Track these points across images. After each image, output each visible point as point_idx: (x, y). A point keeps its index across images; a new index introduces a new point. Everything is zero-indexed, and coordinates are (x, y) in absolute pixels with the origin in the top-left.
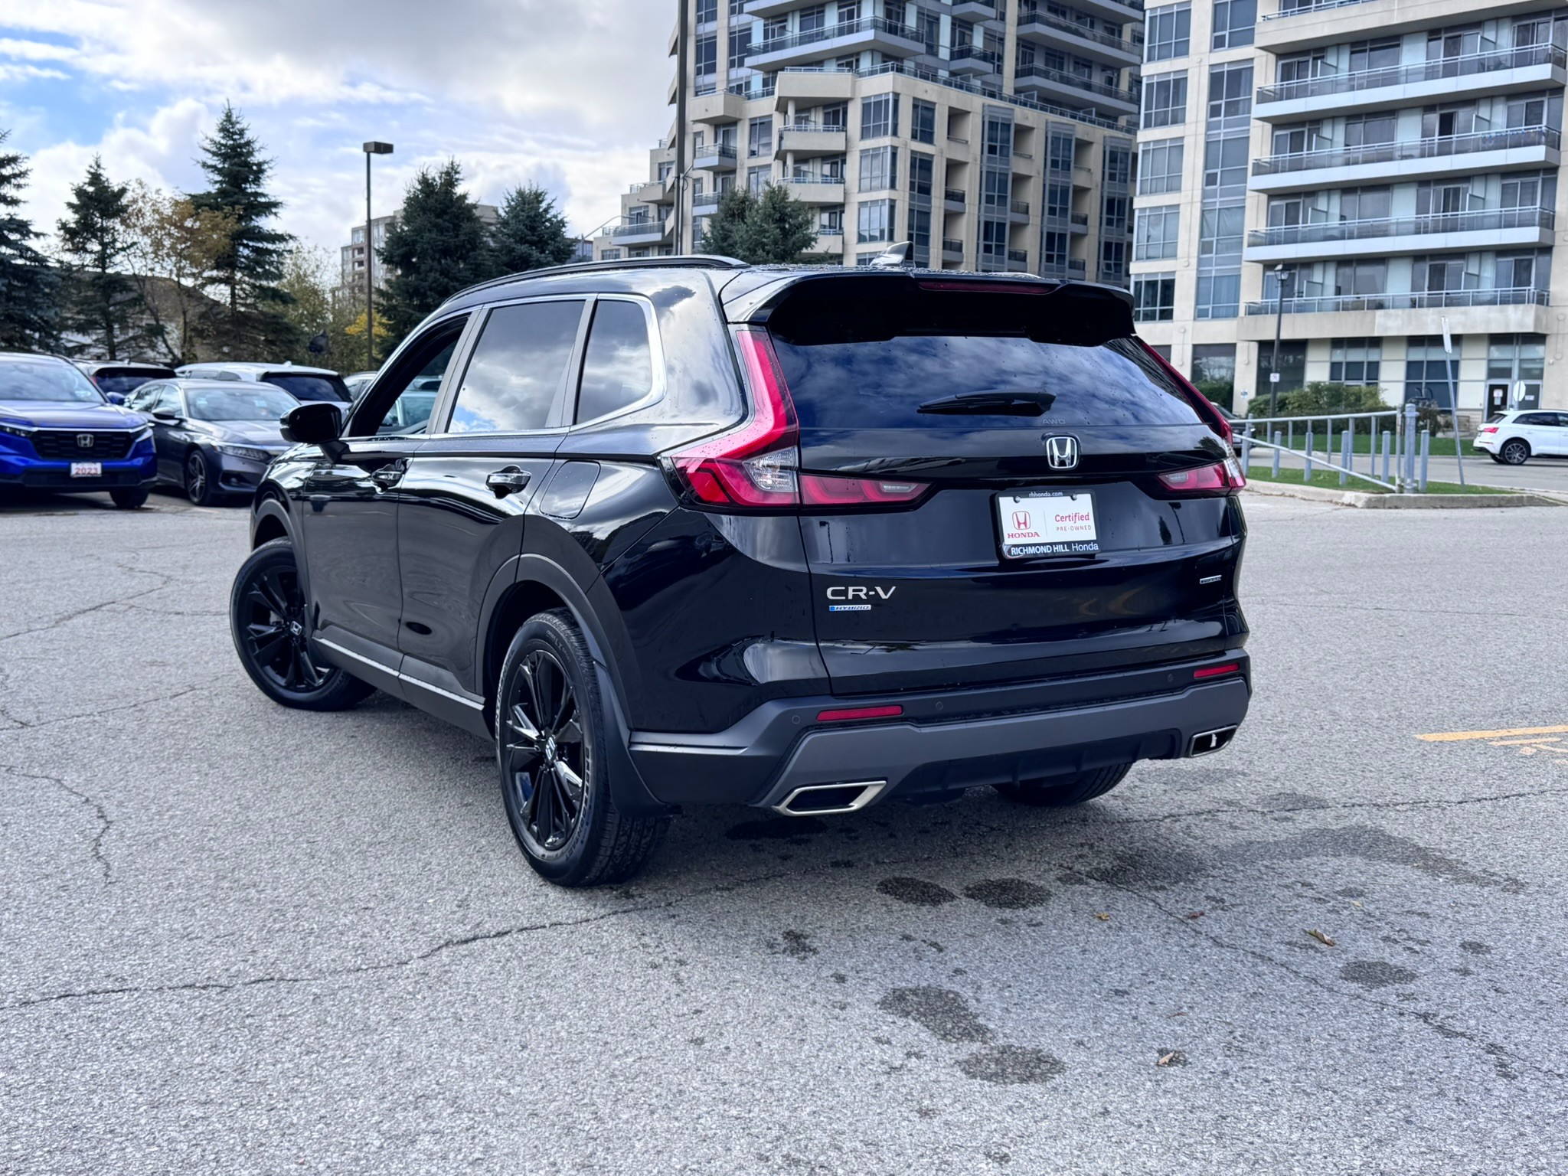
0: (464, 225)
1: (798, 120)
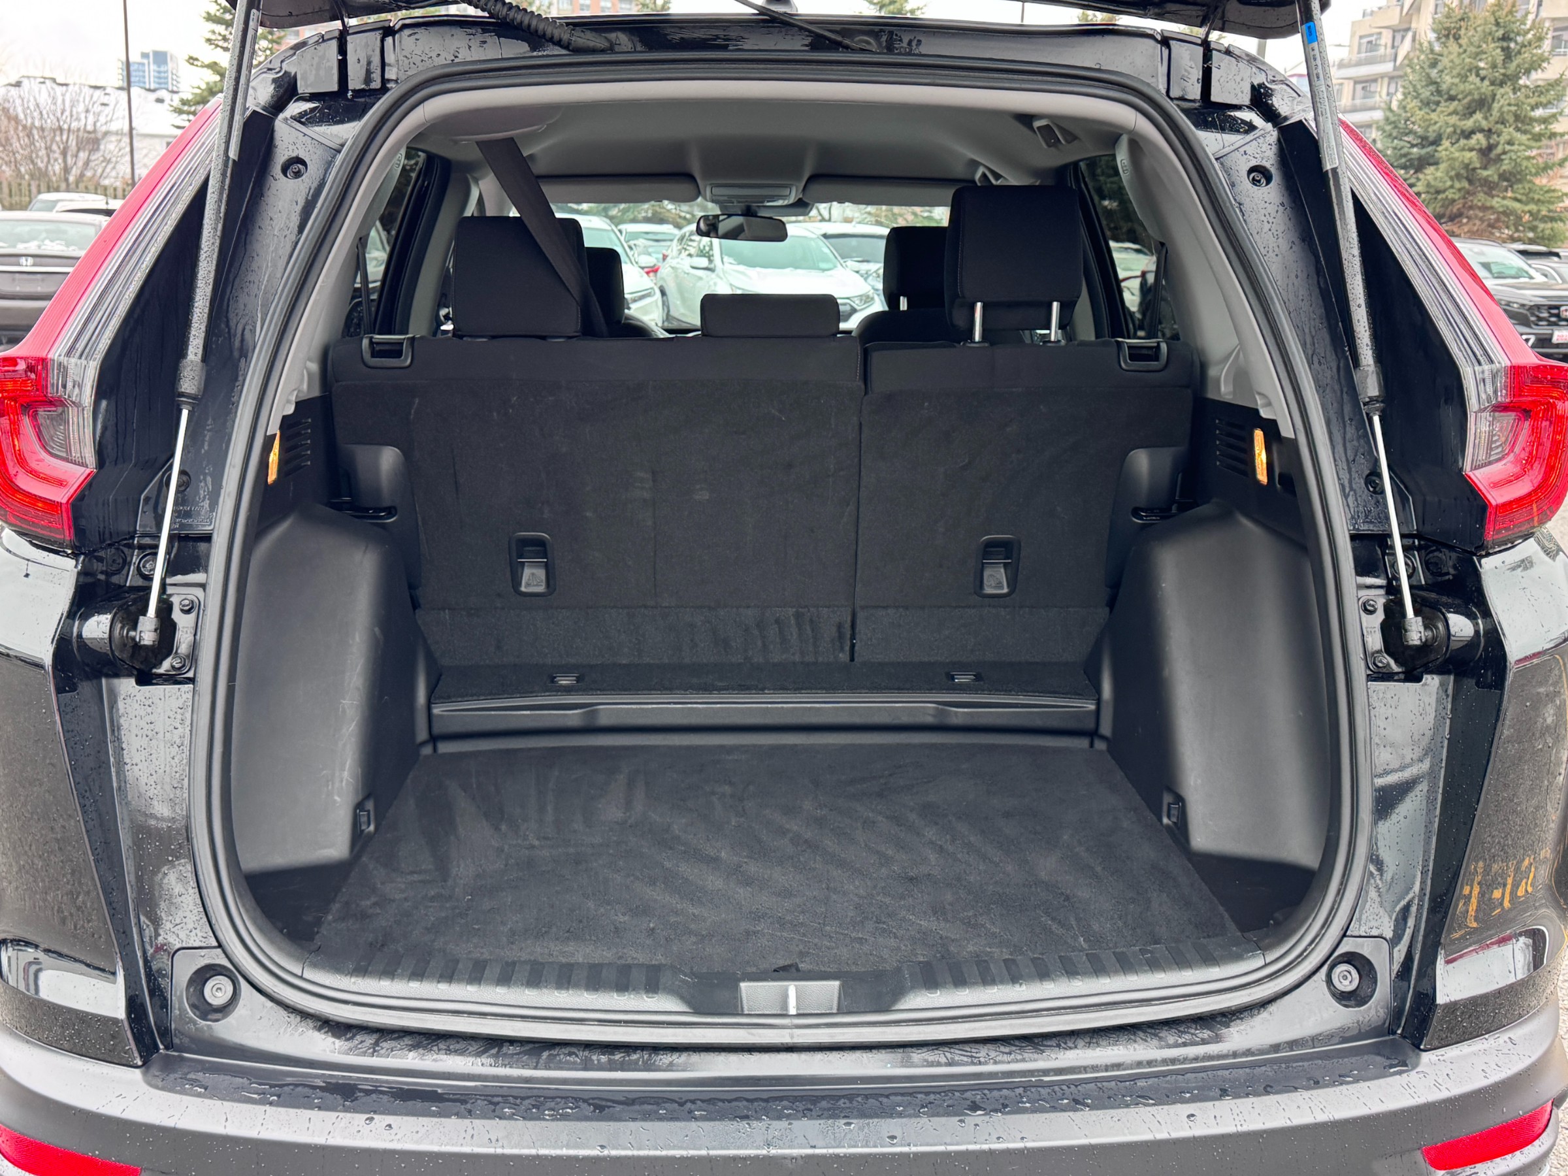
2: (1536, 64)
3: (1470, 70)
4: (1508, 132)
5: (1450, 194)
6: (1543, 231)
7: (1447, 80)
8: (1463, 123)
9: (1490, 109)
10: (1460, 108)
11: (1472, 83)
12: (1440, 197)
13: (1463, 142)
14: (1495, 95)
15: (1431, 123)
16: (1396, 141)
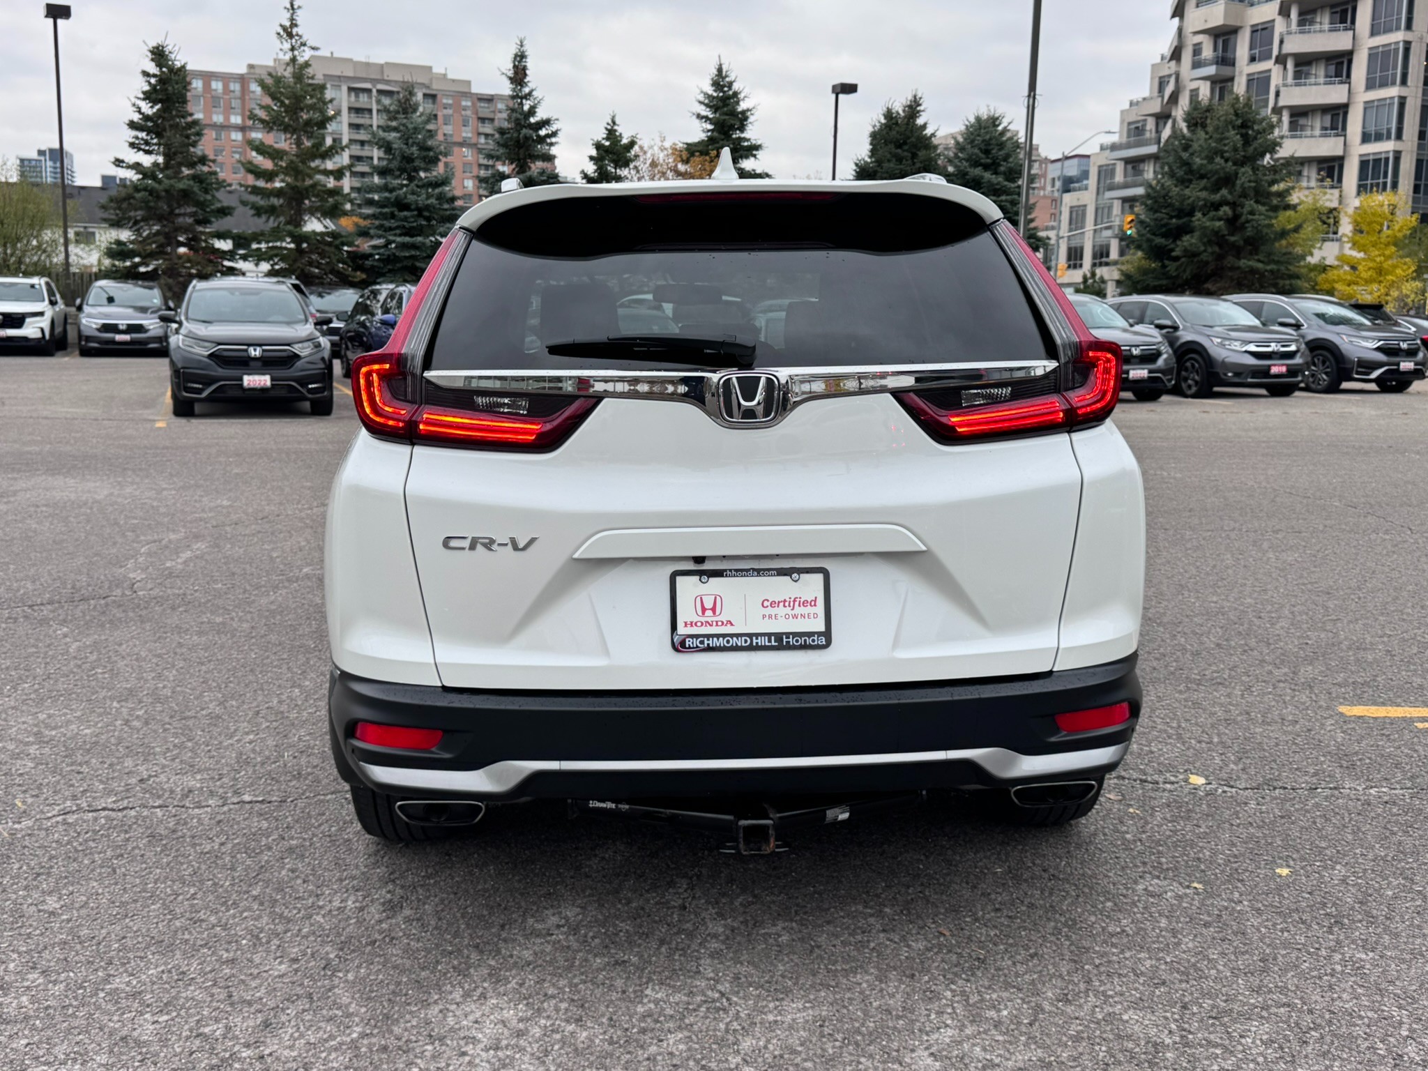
0: (920, 154)
1: (1301, 23)
2: (1273, 147)
3: (1216, 153)
4: (1250, 204)
5: (1204, 257)
6: (1283, 286)
7: (1198, 161)
8: (1213, 196)
9: (1234, 185)
10: (1209, 185)
11: (1218, 164)
12: (1196, 260)
13: (1212, 214)
14: (1237, 174)
15: (1184, 198)
16: (1158, 215)
